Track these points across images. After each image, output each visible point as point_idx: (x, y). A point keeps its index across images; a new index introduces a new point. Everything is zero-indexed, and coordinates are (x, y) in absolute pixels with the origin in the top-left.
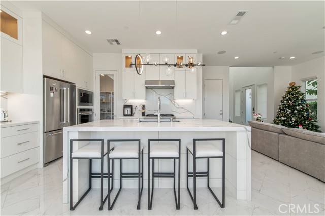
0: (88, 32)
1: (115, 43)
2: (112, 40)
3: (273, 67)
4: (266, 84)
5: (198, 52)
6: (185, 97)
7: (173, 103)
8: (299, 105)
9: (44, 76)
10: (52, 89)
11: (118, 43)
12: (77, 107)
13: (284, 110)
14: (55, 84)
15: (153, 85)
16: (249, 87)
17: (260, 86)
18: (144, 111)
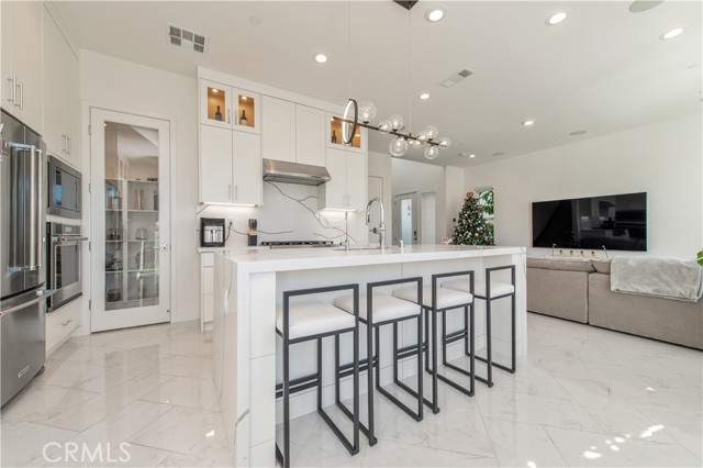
1: (188, 44)
2: (187, 34)
3: (445, 168)
4: (433, 193)
7: (317, 216)
8: (479, 225)
11: (200, 48)
13: (463, 233)
16: (406, 195)
17: (424, 195)
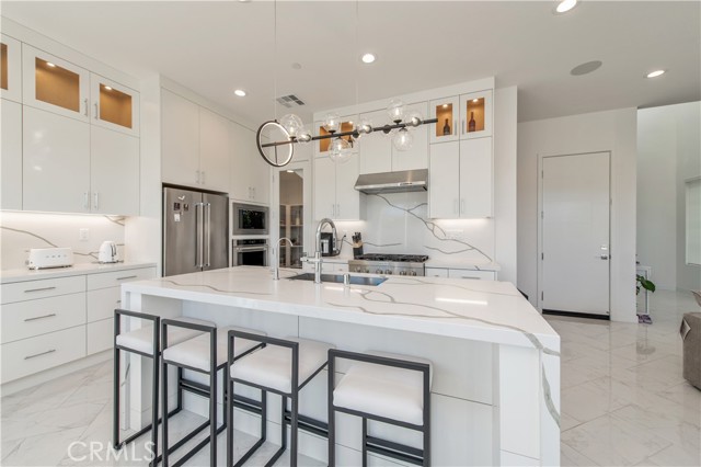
0: (240, 93)
1: (293, 102)
2: (285, 98)
5: (499, 84)
6: (460, 211)
7: (431, 226)
9: (164, 185)
10: (177, 206)
11: (300, 103)
12: (232, 237)
14: (182, 197)
15: (371, 187)
18: (357, 246)
